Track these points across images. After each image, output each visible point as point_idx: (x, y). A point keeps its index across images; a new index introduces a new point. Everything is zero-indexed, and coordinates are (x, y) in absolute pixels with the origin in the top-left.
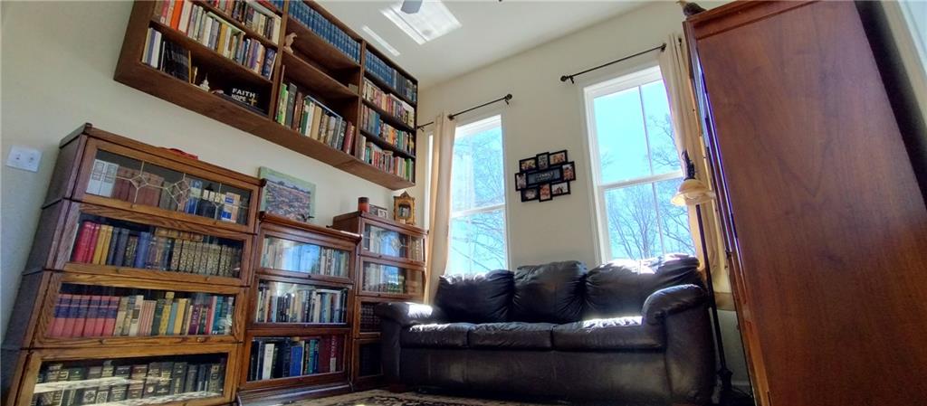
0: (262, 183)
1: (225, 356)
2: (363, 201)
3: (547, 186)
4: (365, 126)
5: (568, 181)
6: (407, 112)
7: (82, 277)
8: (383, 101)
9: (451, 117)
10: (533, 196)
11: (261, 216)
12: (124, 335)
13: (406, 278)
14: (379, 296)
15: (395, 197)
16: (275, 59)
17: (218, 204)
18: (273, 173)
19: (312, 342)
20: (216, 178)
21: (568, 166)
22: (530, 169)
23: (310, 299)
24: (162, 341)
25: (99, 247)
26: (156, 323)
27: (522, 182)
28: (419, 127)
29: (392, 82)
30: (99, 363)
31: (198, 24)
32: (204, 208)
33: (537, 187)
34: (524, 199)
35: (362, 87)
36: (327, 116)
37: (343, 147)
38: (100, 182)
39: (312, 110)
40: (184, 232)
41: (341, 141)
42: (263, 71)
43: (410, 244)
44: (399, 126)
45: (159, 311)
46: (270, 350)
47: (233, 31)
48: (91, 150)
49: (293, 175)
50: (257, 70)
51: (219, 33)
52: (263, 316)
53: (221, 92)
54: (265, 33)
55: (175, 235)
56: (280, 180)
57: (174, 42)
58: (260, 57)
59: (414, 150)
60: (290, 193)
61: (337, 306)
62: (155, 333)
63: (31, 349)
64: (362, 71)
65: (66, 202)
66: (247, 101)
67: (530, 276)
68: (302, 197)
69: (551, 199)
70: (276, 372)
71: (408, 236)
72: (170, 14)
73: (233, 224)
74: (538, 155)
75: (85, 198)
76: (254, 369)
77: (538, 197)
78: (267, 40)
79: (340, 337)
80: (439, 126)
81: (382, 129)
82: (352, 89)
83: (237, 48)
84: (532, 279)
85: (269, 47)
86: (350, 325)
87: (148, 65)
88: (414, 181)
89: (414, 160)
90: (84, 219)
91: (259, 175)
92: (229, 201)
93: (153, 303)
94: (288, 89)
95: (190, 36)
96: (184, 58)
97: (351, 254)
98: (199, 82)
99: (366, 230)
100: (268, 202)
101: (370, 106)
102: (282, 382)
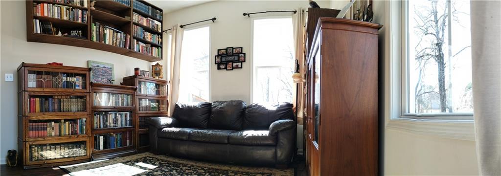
0: (90, 70)
1: (85, 142)
2: (136, 69)
3: (231, 63)
4: (135, 34)
5: (242, 62)
6: (157, 25)
7: (34, 117)
8: (144, 22)
9: (182, 27)
10: (224, 67)
11: (91, 84)
12: (51, 136)
13: (159, 104)
14: (147, 113)
15: (152, 66)
16: (87, 14)
17: (73, 82)
18: (94, 62)
19: (119, 135)
20: (72, 72)
21: (242, 55)
22: (223, 54)
23: (116, 117)
24: (63, 138)
25: (37, 106)
26: (60, 131)
27: (218, 60)
28: (164, 31)
29: (149, 12)
30: (45, 145)
31: (51, 11)
32: (69, 85)
33: (226, 63)
34: (219, 68)
35: (133, 17)
36: (116, 33)
37: (125, 47)
38: (32, 83)
39: (108, 32)
40: (63, 96)
41: (124, 43)
42: (83, 20)
43: (161, 88)
44: (153, 32)
45: (60, 127)
46: (102, 138)
47: (66, 8)
48: (26, 72)
49: (102, 61)
50: (80, 21)
51: (61, 11)
52: (97, 125)
53: (67, 34)
54: (81, 5)
55: (60, 97)
56: (97, 65)
57: (44, 21)
58: (80, 15)
59: (162, 43)
60: (103, 70)
61: (128, 118)
62: (60, 135)
63: (25, 141)
64: (132, 9)
65: (24, 92)
66: (78, 35)
67: (220, 106)
68: (109, 71)
69: (232, 70)
70: (105, 147)
71: (160, 85)
72: (40, 12)
73: (80, 89)
74: (227, 48)
75: (29, 89)
76: (97, 146)
77: (226, 68)
78: (82, 7)
79: (130, 132)
80: (175, 31)
81: (144, 35)
82: (127, 19)
83: (70, 15)
84: (221, 108)
85: (83, 10)
86: (134, 127)
87: (37, 33)
88: (162, 58)
89: (162, 48)
90: (31, 96)
91: (88, 66)
92: (78, 80)
93: (58, 124)
94: (95, 25)
95: (49, 16)
96: (49, 26)
97: (133, 96)
98: (57, 33)
99: (139, 84)
100: (93, 75)
101: (137, 25)
102: (108, 151)
